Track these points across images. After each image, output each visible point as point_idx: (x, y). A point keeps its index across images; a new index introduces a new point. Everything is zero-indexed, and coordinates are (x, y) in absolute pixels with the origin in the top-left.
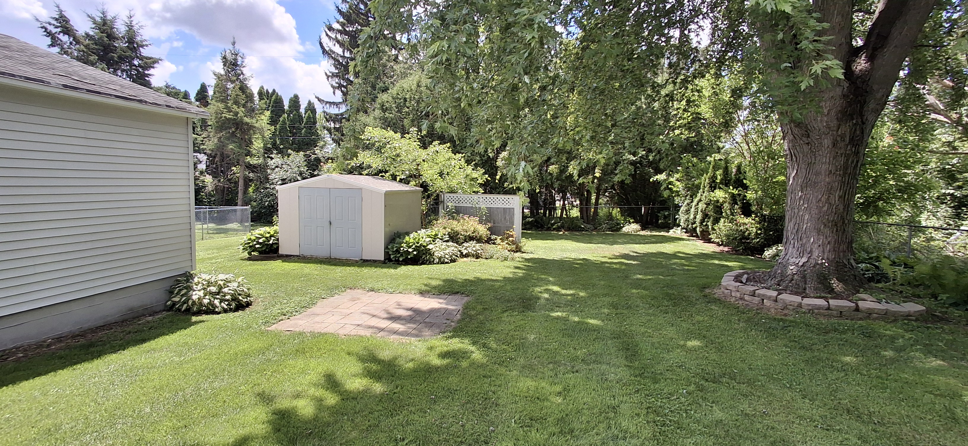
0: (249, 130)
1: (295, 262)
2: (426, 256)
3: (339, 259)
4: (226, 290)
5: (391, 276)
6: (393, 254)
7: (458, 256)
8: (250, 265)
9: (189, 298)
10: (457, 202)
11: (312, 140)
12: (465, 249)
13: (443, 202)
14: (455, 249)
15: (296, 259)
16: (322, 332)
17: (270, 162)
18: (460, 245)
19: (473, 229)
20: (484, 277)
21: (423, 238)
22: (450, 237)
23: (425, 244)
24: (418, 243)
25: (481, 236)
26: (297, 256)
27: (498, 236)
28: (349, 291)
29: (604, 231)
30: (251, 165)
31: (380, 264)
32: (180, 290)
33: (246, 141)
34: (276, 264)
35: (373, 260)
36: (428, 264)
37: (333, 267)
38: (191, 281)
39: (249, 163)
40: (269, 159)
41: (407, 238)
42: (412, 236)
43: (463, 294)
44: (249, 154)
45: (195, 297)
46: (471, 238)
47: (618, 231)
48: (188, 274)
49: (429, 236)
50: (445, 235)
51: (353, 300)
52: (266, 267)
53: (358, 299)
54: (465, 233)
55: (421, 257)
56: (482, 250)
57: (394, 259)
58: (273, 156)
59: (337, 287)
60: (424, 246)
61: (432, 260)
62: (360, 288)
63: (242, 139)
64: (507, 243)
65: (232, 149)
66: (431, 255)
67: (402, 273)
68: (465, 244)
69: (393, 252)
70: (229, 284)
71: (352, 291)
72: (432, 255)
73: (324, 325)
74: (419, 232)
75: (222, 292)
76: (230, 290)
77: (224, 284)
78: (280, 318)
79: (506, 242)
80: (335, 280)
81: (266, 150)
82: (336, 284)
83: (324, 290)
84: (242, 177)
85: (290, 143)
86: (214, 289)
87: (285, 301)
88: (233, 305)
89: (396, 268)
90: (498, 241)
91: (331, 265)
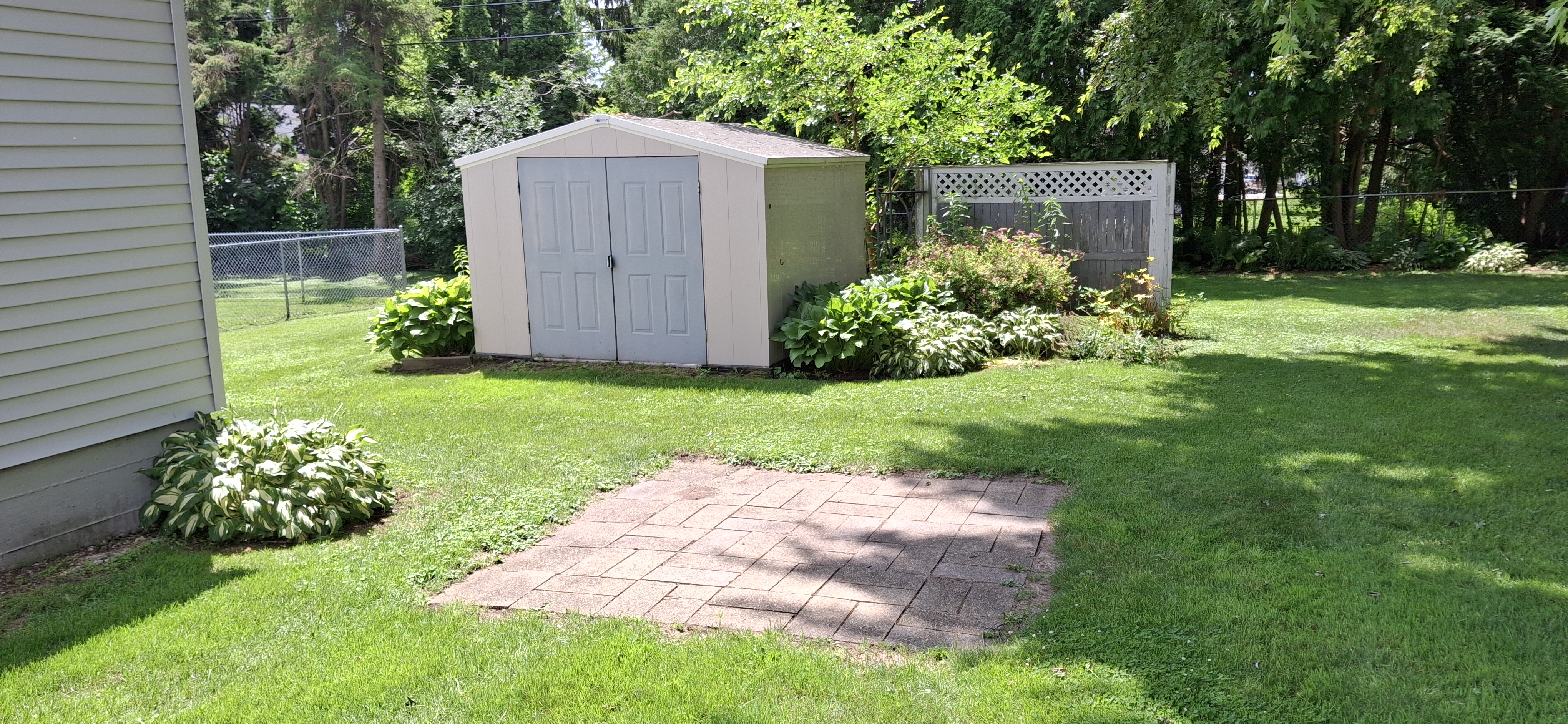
0: (387, 24)
1: (521, 376)
2: (893, 354)
3: (643, 367)
4: (307, 470)
5: (798, 417)
6: (796, 349)
7: (988, 350)
8: (398, 387)
9: (205, 496)
10: (970, 192)
11: (551, 44)
12: (1006, 330)
13: (926, 193)
14: (976, 331)
15: (523, 367)
16: (605, 612)
17: (448, 110)
18: (989, 319)
19: (1025, 268)
20: (1086, 418)
21: (879, 299)
22: (958, 294)
23: (887, 319)
24: (867, 314)
25: (1049, 291)
26: (525, 359)
27: (1101, 289)
28: (677, 464)
29: (1404, 269)
30: (400, 120)
31: (760, 380)
32: (178, 472)
33: (382, 54)
34: (467, 384)
35: (739, 368)
36: (899, 379)
37: (627, 391)
38: (211, 442)
39: (394, 113)
40: (444, 101)
41: (835, 303)
42: (847, 293)
43: (1037, 474)
44: (393, 89)
45: (219, 494)
46: (1021, 298)
47: (1449, 268)
48: (202, 422)
49: (897, 295)
50: (942, 288)
51: (694, 494)
52: (439, 393)
53: (711, 491)
54: (1004, 282)
55: (878, 357)
56: (1062, 331)
57: (798, 365)
58: (453, 91)
59: (642, 453)
60: (884, 324)
61: (911, 363)
62: (709, 453)
63: (372, 48)
64: (1127, 310)
65: (346, 75)
66: (907, 350)
67: (827, 404)
68: (1007, 316)
69: (797, 342)
70: (318, 452)
71: (688, 464)
72: (909, 349)
73: (609, 588)
74: (865, 282)
75: (301, 477)
76: (319, 469)
77: (302, 453)
78: (472, 562)
79: (1126, 305)
80: (634, 429)
81: (435, 76)
82: (637, 442)
83: (603, 462)
84: (379, 153)
85: (493, 56)
86: (271, 467)
87: (490, 501)
88: (333, 518)
89: (808, 391)
90: (1101, 304)
91: (622, 384)
